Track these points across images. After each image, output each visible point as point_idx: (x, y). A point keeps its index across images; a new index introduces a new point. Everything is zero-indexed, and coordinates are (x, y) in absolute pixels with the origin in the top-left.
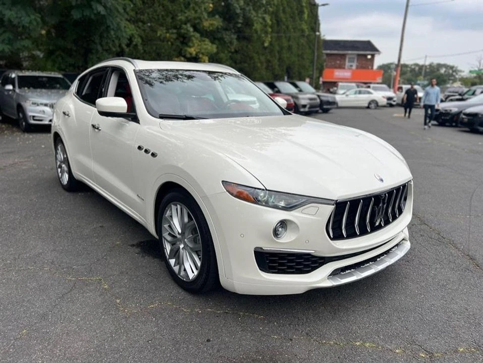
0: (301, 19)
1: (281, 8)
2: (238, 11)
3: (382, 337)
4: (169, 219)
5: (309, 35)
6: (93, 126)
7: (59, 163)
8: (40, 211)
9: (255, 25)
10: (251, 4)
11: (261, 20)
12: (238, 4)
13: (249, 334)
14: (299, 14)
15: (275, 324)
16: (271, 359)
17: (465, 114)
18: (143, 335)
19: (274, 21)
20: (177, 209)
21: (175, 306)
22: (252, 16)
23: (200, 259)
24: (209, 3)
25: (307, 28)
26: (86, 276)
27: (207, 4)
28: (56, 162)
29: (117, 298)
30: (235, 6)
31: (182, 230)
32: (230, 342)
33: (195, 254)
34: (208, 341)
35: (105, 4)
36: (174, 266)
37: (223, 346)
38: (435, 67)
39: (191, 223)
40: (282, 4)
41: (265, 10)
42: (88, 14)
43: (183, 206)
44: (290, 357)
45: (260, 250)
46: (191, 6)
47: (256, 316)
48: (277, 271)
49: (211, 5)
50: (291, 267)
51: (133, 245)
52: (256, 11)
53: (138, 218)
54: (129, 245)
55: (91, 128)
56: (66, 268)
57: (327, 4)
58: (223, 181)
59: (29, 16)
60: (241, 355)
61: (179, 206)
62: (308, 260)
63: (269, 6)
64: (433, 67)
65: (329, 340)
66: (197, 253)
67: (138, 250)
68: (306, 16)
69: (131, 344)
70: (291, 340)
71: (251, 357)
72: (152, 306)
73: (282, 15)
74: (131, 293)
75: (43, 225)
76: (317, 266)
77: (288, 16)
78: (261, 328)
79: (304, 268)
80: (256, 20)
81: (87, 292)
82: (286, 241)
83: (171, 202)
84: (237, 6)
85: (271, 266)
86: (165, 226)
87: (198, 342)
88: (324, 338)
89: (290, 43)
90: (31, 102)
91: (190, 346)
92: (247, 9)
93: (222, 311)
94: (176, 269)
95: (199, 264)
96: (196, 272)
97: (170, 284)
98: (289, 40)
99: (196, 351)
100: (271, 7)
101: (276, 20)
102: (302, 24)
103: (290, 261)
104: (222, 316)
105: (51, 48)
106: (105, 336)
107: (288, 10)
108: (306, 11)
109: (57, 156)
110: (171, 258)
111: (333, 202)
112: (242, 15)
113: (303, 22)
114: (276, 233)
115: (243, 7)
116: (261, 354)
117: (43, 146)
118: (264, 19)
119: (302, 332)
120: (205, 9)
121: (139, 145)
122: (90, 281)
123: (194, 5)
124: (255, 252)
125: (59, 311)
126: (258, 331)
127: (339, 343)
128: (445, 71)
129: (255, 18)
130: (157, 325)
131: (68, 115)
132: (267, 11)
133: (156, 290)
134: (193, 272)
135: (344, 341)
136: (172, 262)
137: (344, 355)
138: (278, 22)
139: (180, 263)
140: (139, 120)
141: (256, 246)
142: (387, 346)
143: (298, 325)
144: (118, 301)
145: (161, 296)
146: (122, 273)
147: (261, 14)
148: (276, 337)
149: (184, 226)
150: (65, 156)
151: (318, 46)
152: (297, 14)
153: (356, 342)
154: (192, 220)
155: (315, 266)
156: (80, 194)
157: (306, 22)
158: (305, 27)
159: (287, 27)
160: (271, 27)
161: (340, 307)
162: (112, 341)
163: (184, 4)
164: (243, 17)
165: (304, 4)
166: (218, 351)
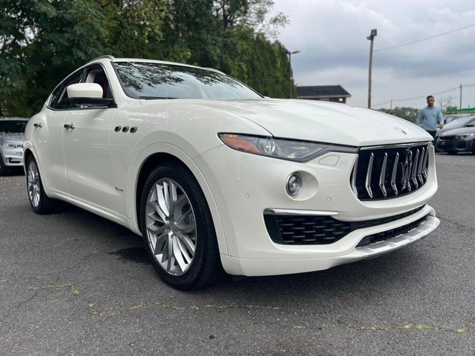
0: (275, 68)
1: (256, 57)
2: (216, 58)
3: (434, 318)
4: (154, 204)
5: (283, 81)
6: (66, 126)
7: (30, 184)
8: (5, 231)
9: (232, 71)
10: (227, 52)
11: (237, 68)
12: (215, 52)
13: (264, 327)
14: (272, 63)
15: (296, 314)
16: (299, 351)
17: (441, 138)
18: (124, 338)
19: (251, 69)
20: (163, 189)
21: (165, 305)
22: (229, 63)
23: (194, 242)
24: (188, 52)
25: (281, 76)
26: (51, 284)
27: (185, 52)
28: (28, 184)
29: (90, 302)
30: (213, 54)
31: (170, 213)
32: (241, 337)
33: (187, 238)
34: (212, 337)
35: (85, 50)
36: (162, 262)
37: (232, 342)
38: (401, 111)
39: (182, 197)
40: (256, 54)
41: (241, 58)
42: (69, 60)
43: (171, 181)
44: (323, 346)
45: (270, 213)
46: (170, 54)
47: (269, 307)
48: (293, 241)
49: (189, 53)
50: (309, 236)
51: (112, 253)
52: (233, 60)
53: (117, 218)
54: (108, 253)
55: (64, 129)
56: (28, 278)
57: (298, 52)
58: (220, 134)
59: (9, 64)
60: (257, 350)
61: (165, 184)
62: (329, 226)
63: (244, 55)
64: (399, 111)
65: (370, 325)
66: (190, 235)
67: (117, 257)
68: (279, 65)
69: (107, 349)
70: (320, 329)
71: (272, 351)
72: (135, 307)
73: (257, 63)
74: (108, 297)
75: (5, 242)
76: (341, 234)
77: (262, 65)
78: (278, 320)
79: (326, 237)
80: (232, 67)
81: (52, 299)
82: (303, 200)
83: (155, 181)
84: (214, 53)
85: (285, 235)
86: (149, 214)
87: (198, 339)
88: (363, 324)
89: (267, 89)
90: (8, 144)
91: (188, 345)
92: (224, 56)
93: (225, 306)
94: (164, 265)
95: (193, 248)
96: (189, 261)
97: (158, 285)
98: (265, 86)
99: (195, 349)
100: (246, 56)
101: (251, 67)
102: (276, 72)
103: (309, 228)
104: (225, 311)
105: (31, 96)
106: (71, 343)
107: (261, 59)
108: (278, 60)
109: (29, 177)
110: (157, 253)
111: (356, 150)
112: (219, 62)
113: (277, 70)
114: (290, 190)
115: (220, 55)
116: (285, 347)
117: (18, 184)
118: (240, 66)
119: (331, 320)
120: (184, 56)
121: (117, 126)
122: (57, 288)
123: (173, 54)
124: (265, 216)
125: (12, 320)
126: (274, 323)
127: (382, 328)
128: (410, 114)
129: (232, 65)
130: (142, 326)
131: (40, 126)
132: (243, 59)
133: (139, 291)
134: (186, 262)
135: (389, 326)
136: (159, 257)
137: (394, 340)
138: (254, 69)
139: (169, 255)
140: (117, 105)
141: (266, 208)
142: (445, 326)
143: (325, 313)
144: (91, 305)
145: (147, 297)
146: (97, 278)
147: (238, 62)
148: (300, 327)
149: (172, 207)
150: (37, 174)
151: (293, 91)
152: (270, 63)
153: (405, 325)
154: (183, 194)
155: (339, 234)
156: (53, 215)
157: (279, 71)
158: (278, 74)
159: (263, 74)
160: (248, 74)
161: (371, 292)
162: (80, 347)
163: (163, 54)
164: (220, 64)
165: (276, 54)
166: (226, 347)
